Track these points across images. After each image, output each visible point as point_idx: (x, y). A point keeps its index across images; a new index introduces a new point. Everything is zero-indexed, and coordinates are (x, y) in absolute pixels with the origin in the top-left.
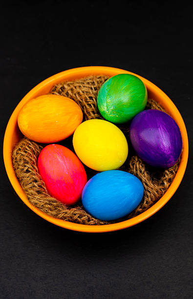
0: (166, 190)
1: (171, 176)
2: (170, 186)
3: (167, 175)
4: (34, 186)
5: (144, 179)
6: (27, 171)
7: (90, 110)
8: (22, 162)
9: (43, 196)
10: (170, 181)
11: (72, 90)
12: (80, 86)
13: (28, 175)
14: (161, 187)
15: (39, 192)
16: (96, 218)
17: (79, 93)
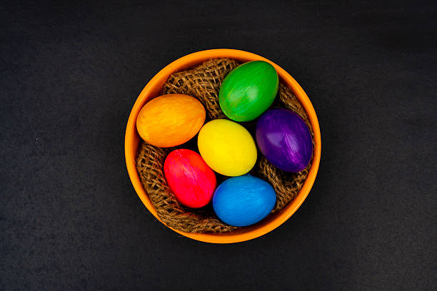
0: (299, 191)
1: (303, 177)
2: (302, 186)
3: (300, 176)
4: (165, 205)
5: (275, 184)
6: (156, 188)
7: (213, 107)
8: (149, 178)
9: (174, 214)
10: (303, 182)
11: (191, 84)
12: (199, 80)
13: (157, 191)
14: (293, 189)
15: (170, 211)
16: (228, 225)
17: (199, 88)
